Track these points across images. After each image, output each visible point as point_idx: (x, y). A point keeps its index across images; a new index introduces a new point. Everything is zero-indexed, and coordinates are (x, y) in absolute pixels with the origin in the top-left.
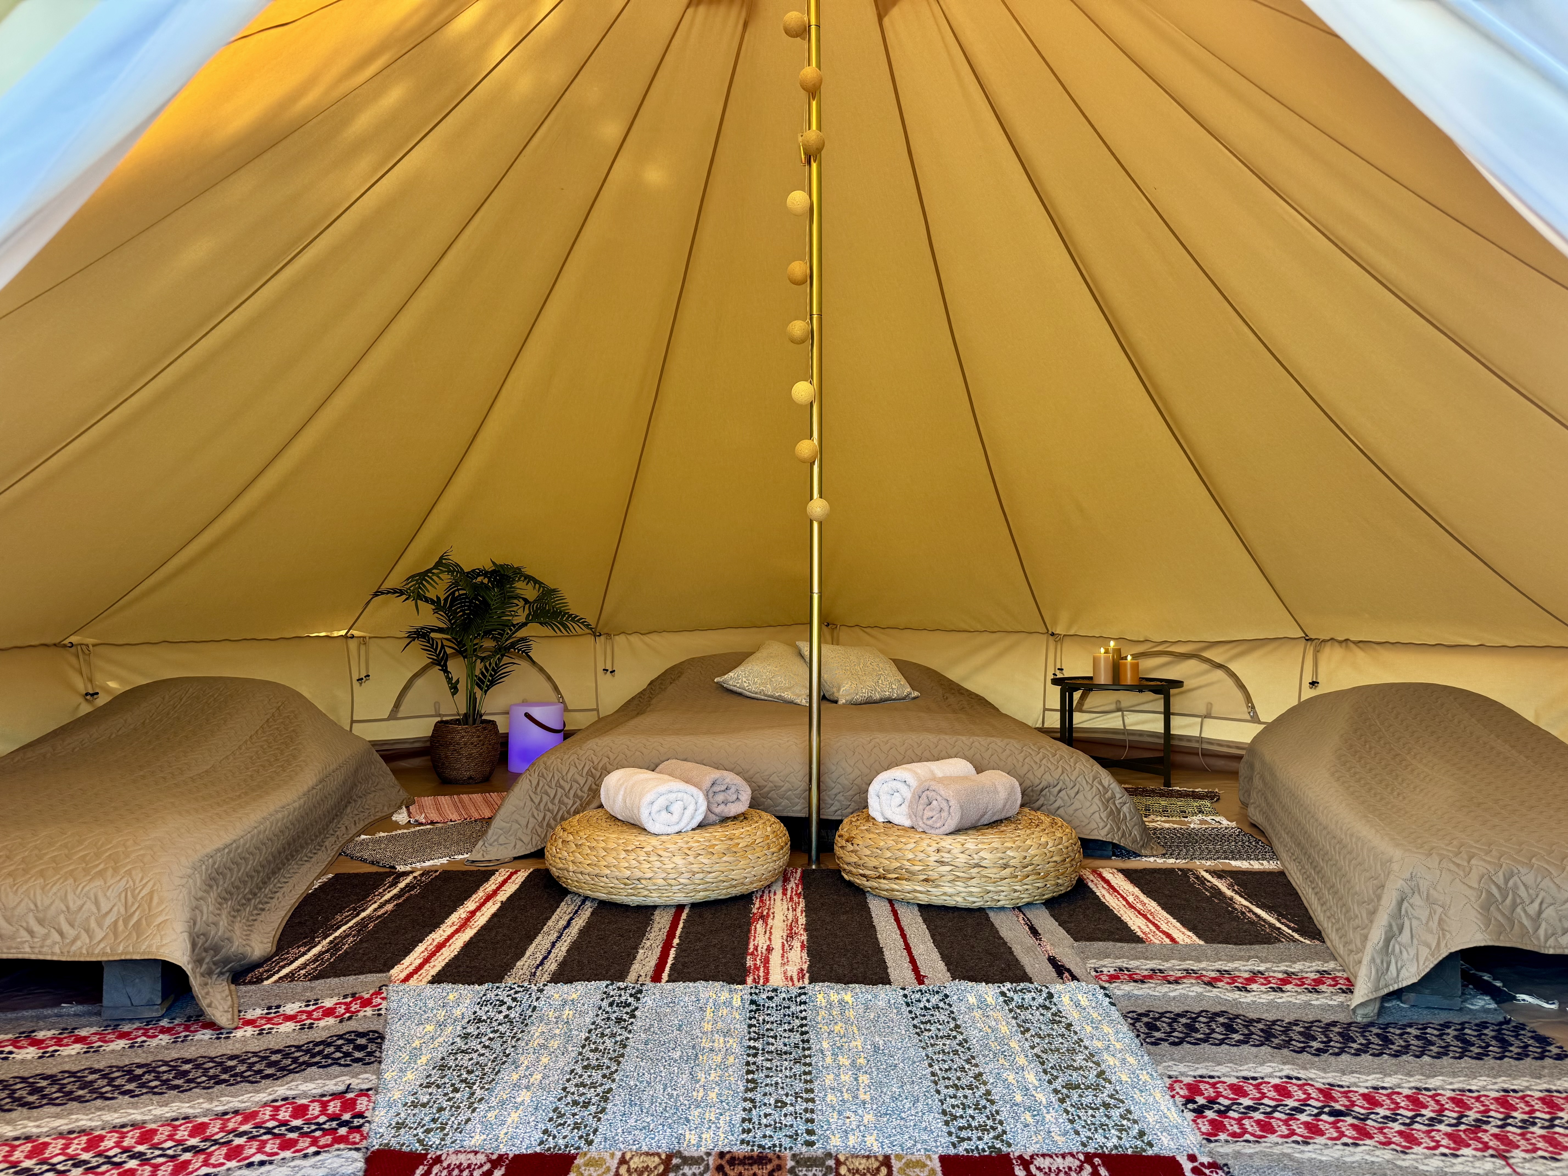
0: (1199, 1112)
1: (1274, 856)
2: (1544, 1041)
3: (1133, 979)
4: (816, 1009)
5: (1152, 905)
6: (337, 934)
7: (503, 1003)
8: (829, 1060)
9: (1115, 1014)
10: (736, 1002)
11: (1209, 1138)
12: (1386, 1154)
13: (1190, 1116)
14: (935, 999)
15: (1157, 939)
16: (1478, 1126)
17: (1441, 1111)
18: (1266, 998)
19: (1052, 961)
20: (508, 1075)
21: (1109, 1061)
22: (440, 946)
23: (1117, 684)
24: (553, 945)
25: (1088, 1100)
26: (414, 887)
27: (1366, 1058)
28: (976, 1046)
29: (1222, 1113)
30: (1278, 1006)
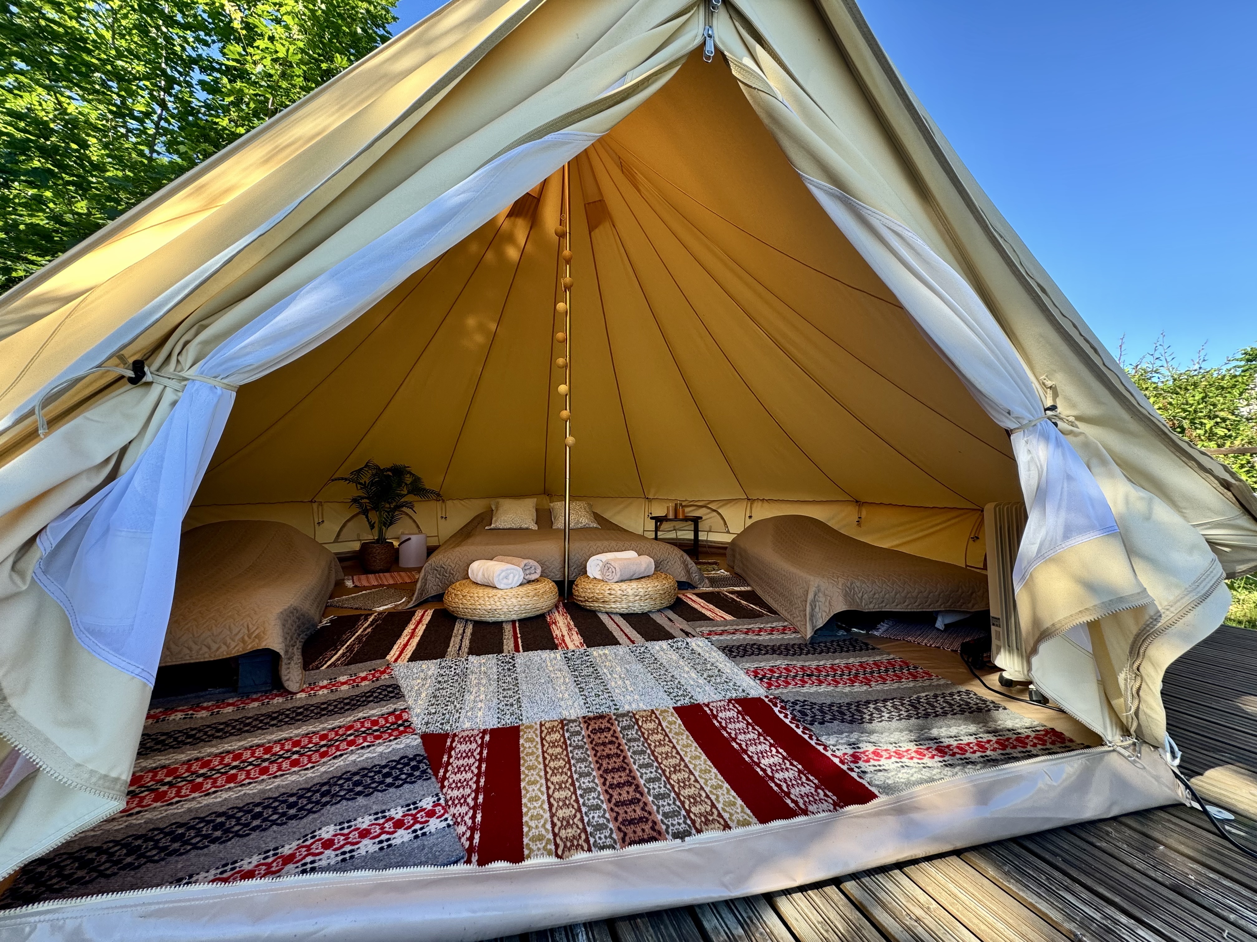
0: (761, 679)
1: (748, 585)
2: (866, 644)
3: (716, 634)
4: (595, 658)
5: (711, 606)
6: (348, 643)
7: (451, 667)
8: (609, 677)
9: (715, 649)
10: (559, 658)
11: (769, 688)
12: (830, 688)
13: (758, 682)
14: (643, 649)
15: (718, 619)
16: (856, 676)
17: (843, 671)
18: (768, 637)
19: (682, 630)
20: (468, 697)
21: (720, 666)
22: (406, 645)
23: (676, 519)
24: (461, 640)
25: (718, 681)
26: (377, 621)
27: (810, 655)
28: (667, 666)
29: (770, 679)
30: (773, 640)
